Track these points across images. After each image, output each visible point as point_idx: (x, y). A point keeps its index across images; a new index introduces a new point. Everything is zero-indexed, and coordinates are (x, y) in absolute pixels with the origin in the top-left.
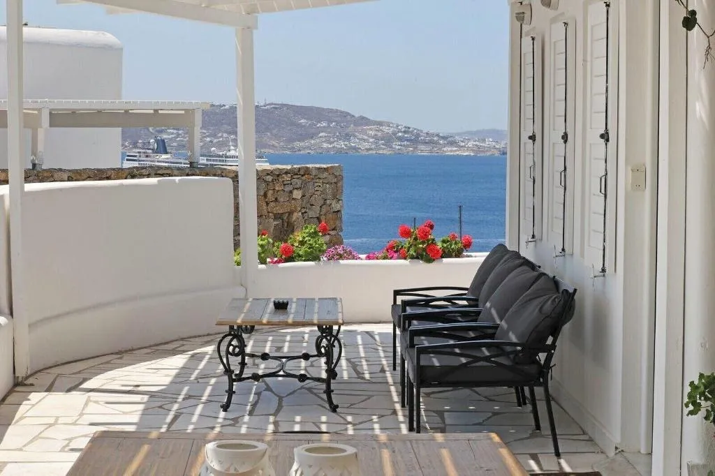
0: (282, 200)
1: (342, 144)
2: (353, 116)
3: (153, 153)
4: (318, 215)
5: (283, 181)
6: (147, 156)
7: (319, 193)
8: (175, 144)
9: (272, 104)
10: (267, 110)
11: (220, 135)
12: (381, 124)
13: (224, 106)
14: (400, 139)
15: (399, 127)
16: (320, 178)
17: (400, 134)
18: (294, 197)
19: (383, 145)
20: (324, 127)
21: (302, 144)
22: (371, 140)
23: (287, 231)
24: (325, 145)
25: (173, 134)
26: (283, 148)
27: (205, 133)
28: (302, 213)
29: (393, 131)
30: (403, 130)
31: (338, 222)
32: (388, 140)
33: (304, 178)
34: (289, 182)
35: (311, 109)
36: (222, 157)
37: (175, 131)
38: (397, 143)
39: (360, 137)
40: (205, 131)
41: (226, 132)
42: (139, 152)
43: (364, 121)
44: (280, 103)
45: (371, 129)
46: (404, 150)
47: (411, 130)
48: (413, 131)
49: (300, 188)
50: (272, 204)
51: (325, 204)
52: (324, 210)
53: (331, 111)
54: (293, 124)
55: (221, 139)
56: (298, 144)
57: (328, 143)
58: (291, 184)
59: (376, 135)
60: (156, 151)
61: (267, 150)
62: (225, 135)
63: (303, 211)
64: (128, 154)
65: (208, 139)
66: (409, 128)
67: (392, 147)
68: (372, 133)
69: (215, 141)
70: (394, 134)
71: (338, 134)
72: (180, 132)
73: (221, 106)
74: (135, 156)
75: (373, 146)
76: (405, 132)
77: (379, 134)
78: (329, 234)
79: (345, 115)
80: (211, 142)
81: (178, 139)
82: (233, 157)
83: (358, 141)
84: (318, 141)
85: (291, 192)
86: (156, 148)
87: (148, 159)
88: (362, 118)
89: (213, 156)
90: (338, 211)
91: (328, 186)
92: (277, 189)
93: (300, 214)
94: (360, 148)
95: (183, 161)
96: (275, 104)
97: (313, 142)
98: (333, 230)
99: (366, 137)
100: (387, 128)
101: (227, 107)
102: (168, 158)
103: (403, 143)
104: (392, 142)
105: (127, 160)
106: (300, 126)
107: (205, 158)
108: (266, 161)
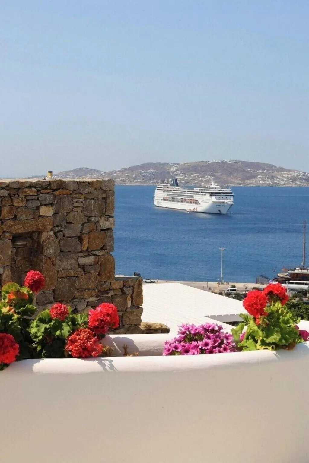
0: (23, 217)
1: (270, 182)
2: (276, 167)
3: (171, 186)
4: (79, 234)
5: (26, 196)
6: (168, 188)
7: (79, 210)
8: (184, 182)
9: (234, 161)
10: (231, 164)
11: (207, 177)
12: (290, 171)
13: (209, 162)
14: (301, 179)
15: (300, 173)
16: (81, 194)
17: (301, 176)
18: (41, 214)
19: (291, 182)
20: (260, 173)
21: (249, 181)
22: (285, 179)
23: (37, 251)
24: (261, 182)
25: (182, 176)
26: (240, 184)
27: (198, 176)
28: (55, 233)
29: (297, 175)
30: (302, 174)
31: (107, 241)
32: (294, 179)
33: (57, 193)
34: (36, 198)
35: (254, 163)
36: (207, 188)
37: (183, 175)
38: (299, 181)
39: (279, 177)
40: (199, 175)
41: (209, 175)
42: (164, 186)
43: (282, 170)
44: (238, 160)
45: (285, 174)
46: (303, 185)
47: (306, 174)
48: (307, 175)
49: (52, 204)
50: (10, 223)
51: (89, 221)
52: (86, 229)
53: (264, 164)
54: (244, 171)
55: (207, 179)
56: (247, 182)
57: (263, 181)
58: (38, 199)
59: (288, 177)
60: (173, 185)
61: (230, 185)
62: (209, 177)
63: (56, 229)
64: (158, 186)
65: (201, 179)
66: (305, 173)
67: (297, 184)
68: (286, 176)
69: (204, 180)
70: (298, 176)
71: (268, 176)
72: (186, 175)
73: (207, 162)
74: (162, 187)
75: (286, 183)
76: (303, 175)
77: (289, 176)
78: (94, 255)
79: (271, 167)
80: (202, 180)
81: (185, 179)
82: (213, 188)
83: (278, 180)
84: (257, 180)
85: (38, 208)
86: (172, 183)
87: (168, 189)
88: (281, 168)
89: (202, 188)
90: (108, 229)
91: (93, 202)
92: (16, 204)
93: (52, 233)
94: (279, 184)
95: (186, 190)
96: (236, 161)
97: (254, 180)
98: (102, 249)
99: (282, 178)
100: (294, 173)
101: (210, 162)
102: (178, 189)
103: (302, 181)
104: (296, 181)
105: (157, 189)
106: (248, 172)
107: (199, 189)
108: (230, 190)
